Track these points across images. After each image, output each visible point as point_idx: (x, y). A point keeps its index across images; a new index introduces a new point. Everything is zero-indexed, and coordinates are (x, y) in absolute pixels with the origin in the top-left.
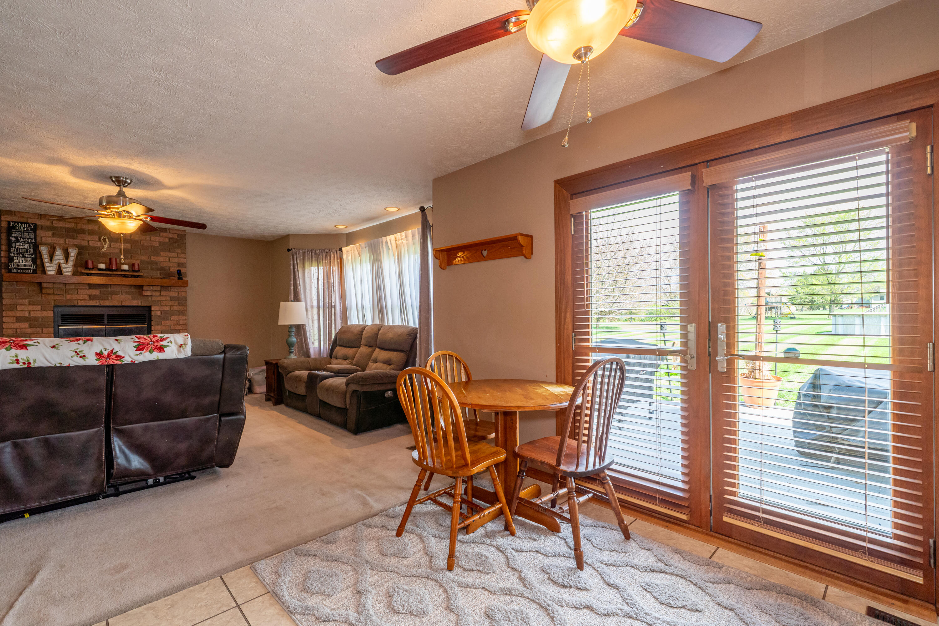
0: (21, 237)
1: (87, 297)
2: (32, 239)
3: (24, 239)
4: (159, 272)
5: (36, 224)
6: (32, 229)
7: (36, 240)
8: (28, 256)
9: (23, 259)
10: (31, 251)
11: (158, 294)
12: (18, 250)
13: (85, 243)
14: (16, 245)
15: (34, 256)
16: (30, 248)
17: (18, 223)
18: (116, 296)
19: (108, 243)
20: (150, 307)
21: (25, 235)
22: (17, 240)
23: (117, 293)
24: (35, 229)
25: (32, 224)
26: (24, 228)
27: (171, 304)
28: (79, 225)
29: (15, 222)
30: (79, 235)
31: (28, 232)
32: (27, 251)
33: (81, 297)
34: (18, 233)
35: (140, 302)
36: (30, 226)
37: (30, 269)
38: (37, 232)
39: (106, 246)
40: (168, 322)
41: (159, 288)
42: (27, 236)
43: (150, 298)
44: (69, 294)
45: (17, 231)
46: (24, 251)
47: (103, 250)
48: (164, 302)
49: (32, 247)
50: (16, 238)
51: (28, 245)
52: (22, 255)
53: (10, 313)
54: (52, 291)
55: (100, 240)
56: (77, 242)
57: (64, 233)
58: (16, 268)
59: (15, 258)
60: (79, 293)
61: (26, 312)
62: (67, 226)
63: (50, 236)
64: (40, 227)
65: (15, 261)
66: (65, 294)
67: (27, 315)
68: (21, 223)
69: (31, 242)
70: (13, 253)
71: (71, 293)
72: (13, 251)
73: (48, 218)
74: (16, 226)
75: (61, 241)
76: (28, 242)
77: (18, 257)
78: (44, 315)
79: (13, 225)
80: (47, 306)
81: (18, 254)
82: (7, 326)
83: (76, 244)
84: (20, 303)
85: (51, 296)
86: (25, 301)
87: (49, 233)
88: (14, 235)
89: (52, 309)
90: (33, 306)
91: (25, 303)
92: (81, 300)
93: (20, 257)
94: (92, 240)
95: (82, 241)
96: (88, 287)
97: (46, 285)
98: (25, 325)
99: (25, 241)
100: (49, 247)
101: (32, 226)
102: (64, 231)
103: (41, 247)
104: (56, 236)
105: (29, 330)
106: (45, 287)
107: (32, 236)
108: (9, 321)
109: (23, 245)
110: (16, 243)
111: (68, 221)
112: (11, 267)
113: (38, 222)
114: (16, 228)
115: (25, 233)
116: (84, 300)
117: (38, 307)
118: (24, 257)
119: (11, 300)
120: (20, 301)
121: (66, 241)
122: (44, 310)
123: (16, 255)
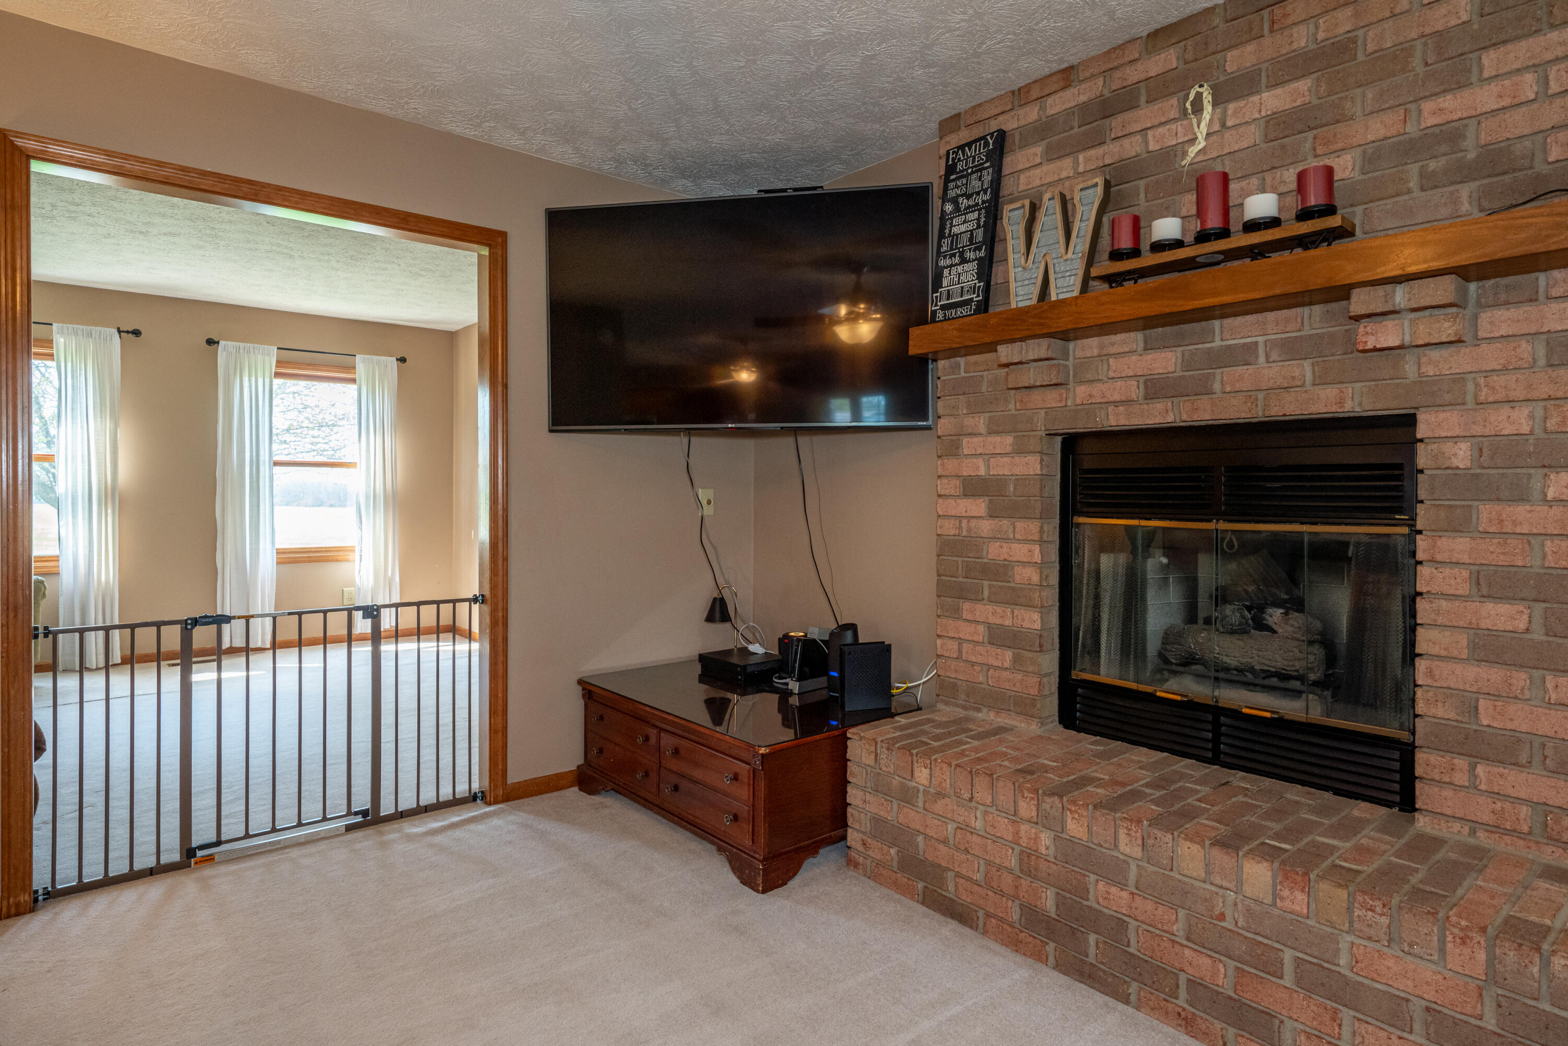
0: (965, 194)
1: (1135, 390)
2: (985, 191)
3: (968, 197)
4: (1465, 191)
5: (1001, 134)
6: (990, 156)
7: (995, 190)
8: (972, 256)
9: (960, 268)
10: (979, 235)
11: (1446, 329)
12: (955, 242)
13: (1131, 147)
14: (952, 226)
15: (982, 253)
16: (979, 227)
17: (961, 147)
18: (1240, 369)
19: (1208, 108)
20: (1409, 421)
22: (957, 209)
23: (1244, 356)
24: (999, 150)
25: (994, 136)
26: (974, 159)
27: (1545, 390)
28: (1118, 74)
29: (959, 148)
30: (1116, 122)
31: (979, 169)
32: (971, 239)
33: (1116, 391)
34: (960, 183)
35: (1349, 389)
36: (987, 144)
37: (968, 302)
38: (1005, 159)
39: (1202, 131)
40: (1521, 511)
41: (1444, 289)
42: (978, 185)
43: (1410, 369)
44: (1082, 382)
45: (960, 176)
46: (965, 240)
47: (1193, 151)
48: (1498, 381)
49: (983, 219)
50: (955, 201)
51: (976, 214)
52: (962, 254)
53: (951, 465)
54: (1031, 376)
55: (1185, 109)
56: (1111, 152)
57: (1076, 130)
58: (943, 308)
59: (946, 272)
60: (1111, 374)
61: (980, 462)
62: (1083, 98)
63: (1038, 160)
64: (1017, 137)
65: (945, 282)
66: (1071, 386)
67: (982, 472)
68: (969, 145)
69: (983, 202)
70: (945, 257)
71: (1089, 376)
72: (944, 249)
73: (1035, 93)
74: (959, 160)
75: (1065, 167)
76: (977, 204)
77: (951, 266)
78: (1017, 471)
79: (953, 159)
80: (1029, 436)
81: (954, 255)
82: (944, 507)
83: (1107, 162)
84: (970, 430)
85: (1036, 398)
86: (980, 422)
87: (1037, 151)
88: (952, 194)
89: (1038, 448)
90: (997, 439)
91: (982, 429)
92: (1116, 403)
93: (956, 265)
94: (1156, 122)
95: (1126, 142)
96: (1141, 345)
97: (1006, 352)
98: (978, 507)
99: (971, 203)
100: (1027, 203)
101: (991, 142)
102: (1076, 125)
103: (1006, 209)
104: (1054, 154)
105: (986, 527)
106: (1004, 360)
107: (987, 177)
108: (947, 492)
109: (965, 222)
110: (952, 219)
111: (1087, 74)
112: (936, 305)
113: (1009, 124)
114: (959, 167)
115: (974, 176)
116: (1128, 402)
117: (1009, 440)
118: (964, 261)
119: (952, 419)
120: (969, 421)
121: (1078, 164)
122: (1020, 450)
123: (948, 262)
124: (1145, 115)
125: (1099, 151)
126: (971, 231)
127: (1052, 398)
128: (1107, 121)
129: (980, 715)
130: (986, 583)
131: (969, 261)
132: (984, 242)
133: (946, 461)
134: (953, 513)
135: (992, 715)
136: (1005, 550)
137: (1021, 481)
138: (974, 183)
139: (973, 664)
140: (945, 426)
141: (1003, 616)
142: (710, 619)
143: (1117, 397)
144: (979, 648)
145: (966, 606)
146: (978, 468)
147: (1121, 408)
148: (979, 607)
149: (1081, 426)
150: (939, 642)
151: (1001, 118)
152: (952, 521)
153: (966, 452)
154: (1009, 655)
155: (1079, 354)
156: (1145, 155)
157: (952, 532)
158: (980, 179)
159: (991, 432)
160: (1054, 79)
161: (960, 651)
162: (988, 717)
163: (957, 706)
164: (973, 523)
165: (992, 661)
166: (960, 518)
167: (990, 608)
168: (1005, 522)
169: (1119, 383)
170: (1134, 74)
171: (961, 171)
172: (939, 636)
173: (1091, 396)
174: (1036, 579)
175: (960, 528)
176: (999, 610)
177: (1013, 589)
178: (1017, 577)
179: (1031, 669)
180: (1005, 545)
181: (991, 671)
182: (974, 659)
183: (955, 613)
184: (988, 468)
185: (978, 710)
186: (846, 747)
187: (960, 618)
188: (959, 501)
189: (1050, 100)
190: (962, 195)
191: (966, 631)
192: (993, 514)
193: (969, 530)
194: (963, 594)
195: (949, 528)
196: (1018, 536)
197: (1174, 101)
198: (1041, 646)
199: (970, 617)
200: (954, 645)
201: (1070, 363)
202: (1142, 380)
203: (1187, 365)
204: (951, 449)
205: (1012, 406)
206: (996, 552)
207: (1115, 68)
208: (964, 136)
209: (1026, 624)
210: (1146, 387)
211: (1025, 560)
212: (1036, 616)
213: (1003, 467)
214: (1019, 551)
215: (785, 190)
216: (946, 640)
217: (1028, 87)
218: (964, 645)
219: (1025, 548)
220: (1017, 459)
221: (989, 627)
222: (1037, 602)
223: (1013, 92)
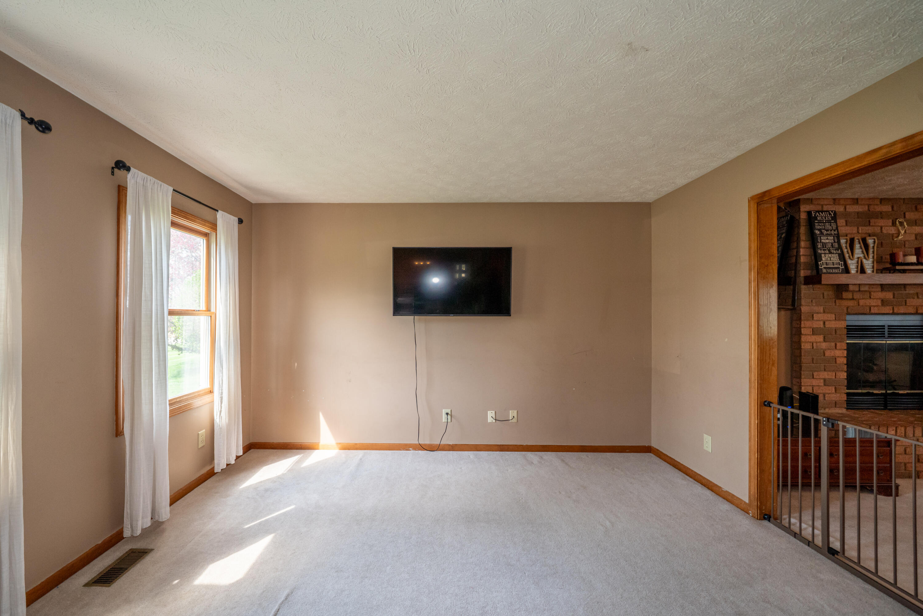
0: (824, 229)
1: (879, 303)
2: (835, 231)
3: (827, 231)
5: (835, 211)
6: (832, 217)
7: (838, 231)
8: (835, 252)
9: (830, 255)
10: (836, 245)
12: (824, 245)
14: (821, 239)
15: (839, 252)
16: (835, 242)
17: (819, 212)
19: (905, 227)
21: (828, 226)
22: (822, 233)
24: (835, 218)
25: (832, 211)
26: (825, 218)
28: (872, 207)
29: (816, 211)
30: (872, 221)
31: (829, 222)
32: (832, 245)
33: (874, 302)
34: (820, 224)
36: (830, 214)
37: (839, 268)
38: (838, 221)
39: (903, 232)
42: (830, 228)
45: (820, 222)
46: (830, 246)
47: (900, 237)
49: (836, 241)
50: (820, 230)
51: (832, 238)
52: (829, 250)
53: (808, 323)
55: (896, 224)
56: (871, 229)
57: (857, 219)
58: (825, 268)
59: (823, 255)
61: (822, 322)
65: (823, 259)
67: (822, 326)
69: (834, 234)
70: (821, 250)
72: (820, 246)
73: (842, 202)
74: (818, 216)
75: (854, 230)
76: (831, 234)
78: (837, 326)
79: (815, 215)
80: (841, 314)
81: (826, 250)
82: (804, 338)
84: (816, 311)
85: (845, 302)
86: (822, 309)
88: (818, 227)
90: (829, 315)
91: (822, 311)
92: (874, 306)
93: (827, 254)
94: (885, 225)
95: (875, 228)
96: (881, 289)
98: (820, 338)
99: (828, 233)
101: (832, 214)
102: (857, 217)
105: (824, 345)
107: (833, 226)
109: (827, 239)
110: (820, 237)
111: (862, 203)
112: (821, 266)
114: (818, 218)
115: (827, 224)
116: (877, 306)
117: (833, 315)
118: (830, 253)
119: (809, 307)
120: (816, 309)
122: (837, 319)
123: (823, 252)
125: (867, 228)
126: (832, 243)
128: (869, 219)
130: (824, 365)
131: (833, 253)
132: (839, 248)
133: (806, 322)
134: (809, 341)
136: (832, 353)
143: (874, 304)
144: (821, 388)
145: (816, 374)
146: (820, 325)
148: (821, 374)
149: (861, 312)
152: (809, 344)
153: (815, 319)
154: (834, 389)
156: (882, 234)
157: (809, 347)
158: (831, 225)
159: (825, 312)
160: (849, 200)
164: (818, 344)
165: (827, 391)
166: (812, 342)
167: (825, 373)
168: (832, 343)
169: (875, 300)
170: (878, 209)
171: (820, 220)
173: (865, 303)
174: (844, 362)
175: (813, 346)
176: (830, 374)
177: (836, 366)
178: (838, 362)
180: (832, 351)
181: (827, 396)
184: (824, 324)
187: (813, 378)
188: (812, 336)
190: (823, 229)
191: (814, 382)
192: (825, 341)
193: (817, 346)
195: (807, 346)
196: (837, 348)
199: (817, 377)
202: (881, 300)
204: (807, 317)
206: (829, 354)
209: (842, 377)
210: (883, 302)
211: (841, 356)
212: (845, 374)
213: (831, 324)
214: (838, 353)
219: (841, 352)
220: (837, 322)
221: (825, 380)
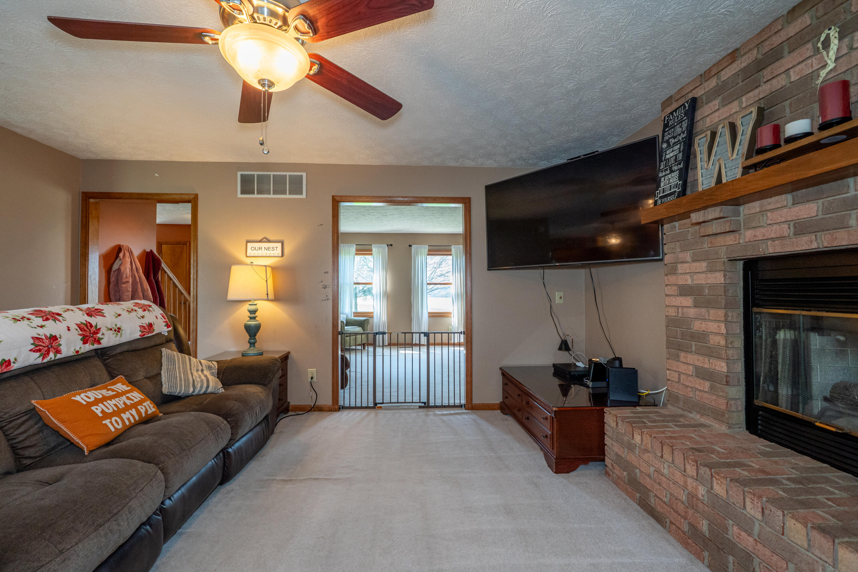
1: (786, 230)
2: (684, 133)
3: (674, 138)
5: (693, 100)
6: (685, 112)
7: (691, 131)
8: (676, 168)
9: (669, 176)
10: (680, 156)
13: (779, 83)
14: (666, 155)
15: (681, 166)
16: (680, 152)
17: (672, 113)
19: (835, 42)
22: (669, 145)
26: (678, 118)
28: (767, 43)
29: (670, 114)
30: (767, 72)
31: (681, 122)
32: (675, 160)
34: (670, 132)
36: (685, 107)
39: (831, 58)
42: (679, 131)
44: (749, 229)
45: (670, 128)
46: (672, 161)
47: (824, 73)
49: (682, 148)
50: (668, 141)
51: (678, 146)
52: (671, 168)
53: (672, 279)
54: (714, 228)
55: (818, 48)
56: (764, 90)
57: (740, 84)
58: (661, 198)
59: (663, 179)
60: (769, 222)
61: (688, 277)
62: (744, 65)
63: (717, 108)
64: (704, 98)
65: (662, 185)
66: (742, 231)
67: (689, 282)
68: (675, 111)
69: (683, 138)
70: (662, 172)
71: (753, 225)
72: (662, 167)
73: (714, 71)
74: (670, 120)
75: (734, 107)
76: (679, 140)
77: (666, 175)
78: (709, 281)
79: (667, 120)
80: (716, 262)
81: (667, 170)
82: (669, 301)
83: (761, 97)
84: (682, 260)
85: (720, 240)
86: (688, 256)
87: (716, 103)
88: (666, 138)
89: (723, 268)
90: (697, 264)
91: (689, 259)
92: (773, 239)
93: (668, 174)
94: (795, 63)
95: (774, 81)
96: (790, 201)
97: (695, 217)
98: (688, 301)
99: (676, 140)
100: (709, 133)
101: (687, 106)
102: (740, 81)
103: (697, 140)
104: (726, 103)
105: (692, 312)
106: (694, 221)
107: (685, 125)
108: (670, 293)
109: (673, 151)
110: (666, 151)
111: (746, 50)
112: (658, 197)
113: (698, 93)
114: (670, 123)
115: (678, 126)
116: (781, 238)
117: (704, 264)
118: (672, 171)
119: (672, 255)
120: (681, 255)
121: (742, 103)
122: (711, 270)
123: (664, 174)
124: (787, 61)
125: (756, 91)
126: (676, 155)
127: (730, 239)
128: (761, 73)
129: (691, 415)
130: (693, 343)
131: (675, 171)
132: (682, 160)
133: (669, 277)
134: (674, 304)
135: (698, 416)
136: (703, 325)
137: (712, 287)
138: (677, 130)
139: (687, 387)
140: (668, 259)
141: (705, 363)
142: (560, 349)
143: (773, 236)
144: (690, 378)
145: (682, 354)
146: (687, 280)
147: (777, 242)
148: (690, 356)
149: (751, 254)
150: (668, 372)
151: (694, 91)
152: (674, 309)
153: (680, 272)
154: (707, 384)
155: (747, 212)
156: (789, 85)
157: (674, 314)
158: (681, 127)
159: (694, 261)
160: (726, 59)
161: (679, 378)
162: (696, 417)
163: (678, 407)
164: (685, 310)
165: (697, 386)
166: (678, 307)
167: (696, 357)
168: (703, 310)
169: (775, 227)
170: (776, 40)
171: (671, 125)
172: (668, 369)
173: (755, 236)
174: (723, 343)
175: (678, 312)
176: (701, 358)
177: (709, 347)
178: (712, 342)
179: (721, 394)
180: (703, 322)
181: (697, 392)
182: (687, 384)
183: (677, 358)
184: (693, 280)
185: (691, 412)
186: (604, 416)
187: (678, 361)
188: (677, 298)
189: (723, 73)
190: (671, 138)
191: (683, 368)
192: (696, 305)
193: (683, 314)
194: (680, 348)
195: (672, 312)
196: (711, 318)
197: (810, 45)
198: (727, 382)
199: (684, 361)
200: (677, 375)
201: (741, 218)
202: (792, 224)
203: (827, 210)
204: (673, 271)
205: (705, 246)
206: (698, 326)
207: (766, 40)
208: (675, 106)
209: (717, 368)
210: (795, 227)
211: (716, 331)
212: (724, 364)
213: (701, 280)
214: (712, 327)
215: (580, 157)
216: (672, 372)
217: (710, 70)
218: (682, 375)
219: (715, 325)
220: (709, 275)
221: (697, 368)
222: (724, 356)
223: (701, 75)
